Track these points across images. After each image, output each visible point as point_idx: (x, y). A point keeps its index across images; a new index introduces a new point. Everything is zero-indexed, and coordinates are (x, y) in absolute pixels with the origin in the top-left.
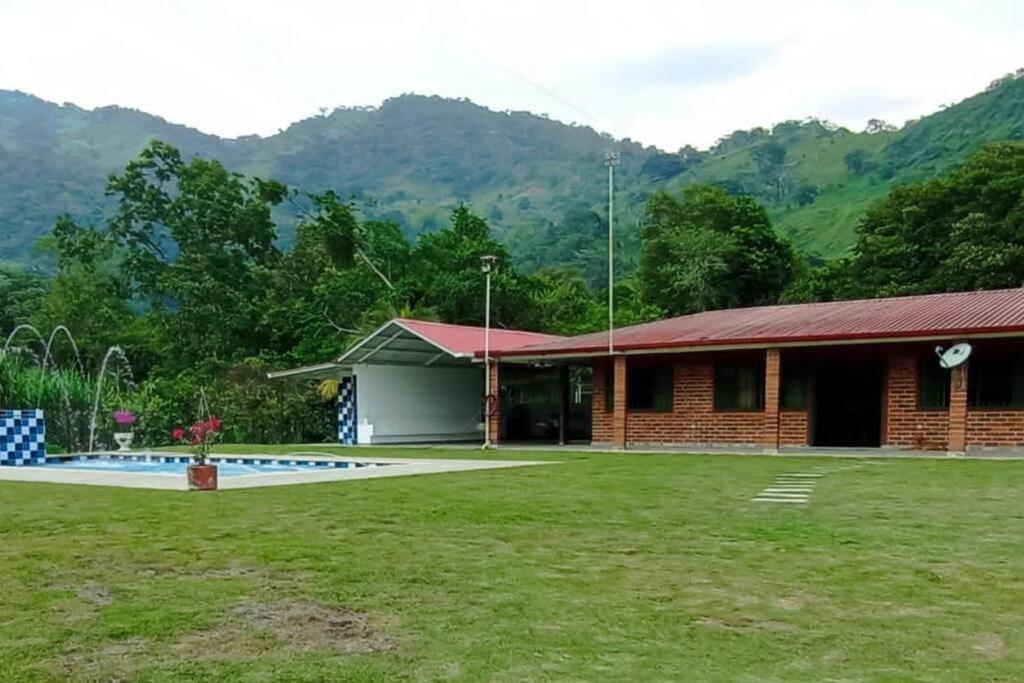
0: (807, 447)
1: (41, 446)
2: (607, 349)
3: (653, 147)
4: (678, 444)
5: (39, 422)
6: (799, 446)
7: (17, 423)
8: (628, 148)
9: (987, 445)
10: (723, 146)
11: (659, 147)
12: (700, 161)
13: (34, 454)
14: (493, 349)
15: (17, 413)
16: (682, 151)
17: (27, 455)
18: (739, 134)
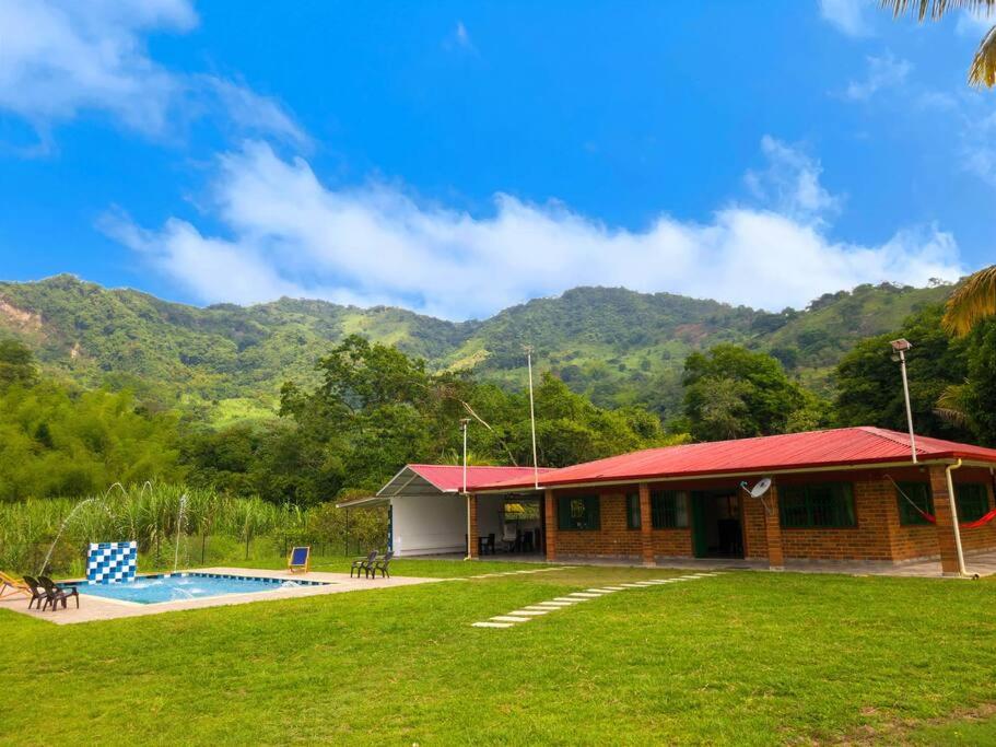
0: (693, 559)
1: (132, 568)
2: (533, 485)
3: (761, 311)
4: (606, 556)
5: (132, 551)
6: (686, 558)
7: (114, 552)
8: (743, 312)
9: (822, 557)
10: (816, 305)
11: (766, 310)
12: (796, 317)
13: (125, 575)
14: (471, 485)
15: (114, 546)
16: (784, 312)
17: (119, 575)
18: (827, 296)
